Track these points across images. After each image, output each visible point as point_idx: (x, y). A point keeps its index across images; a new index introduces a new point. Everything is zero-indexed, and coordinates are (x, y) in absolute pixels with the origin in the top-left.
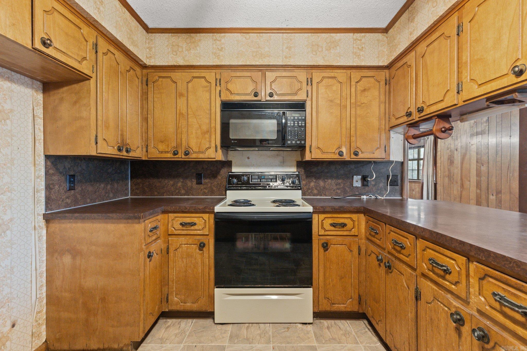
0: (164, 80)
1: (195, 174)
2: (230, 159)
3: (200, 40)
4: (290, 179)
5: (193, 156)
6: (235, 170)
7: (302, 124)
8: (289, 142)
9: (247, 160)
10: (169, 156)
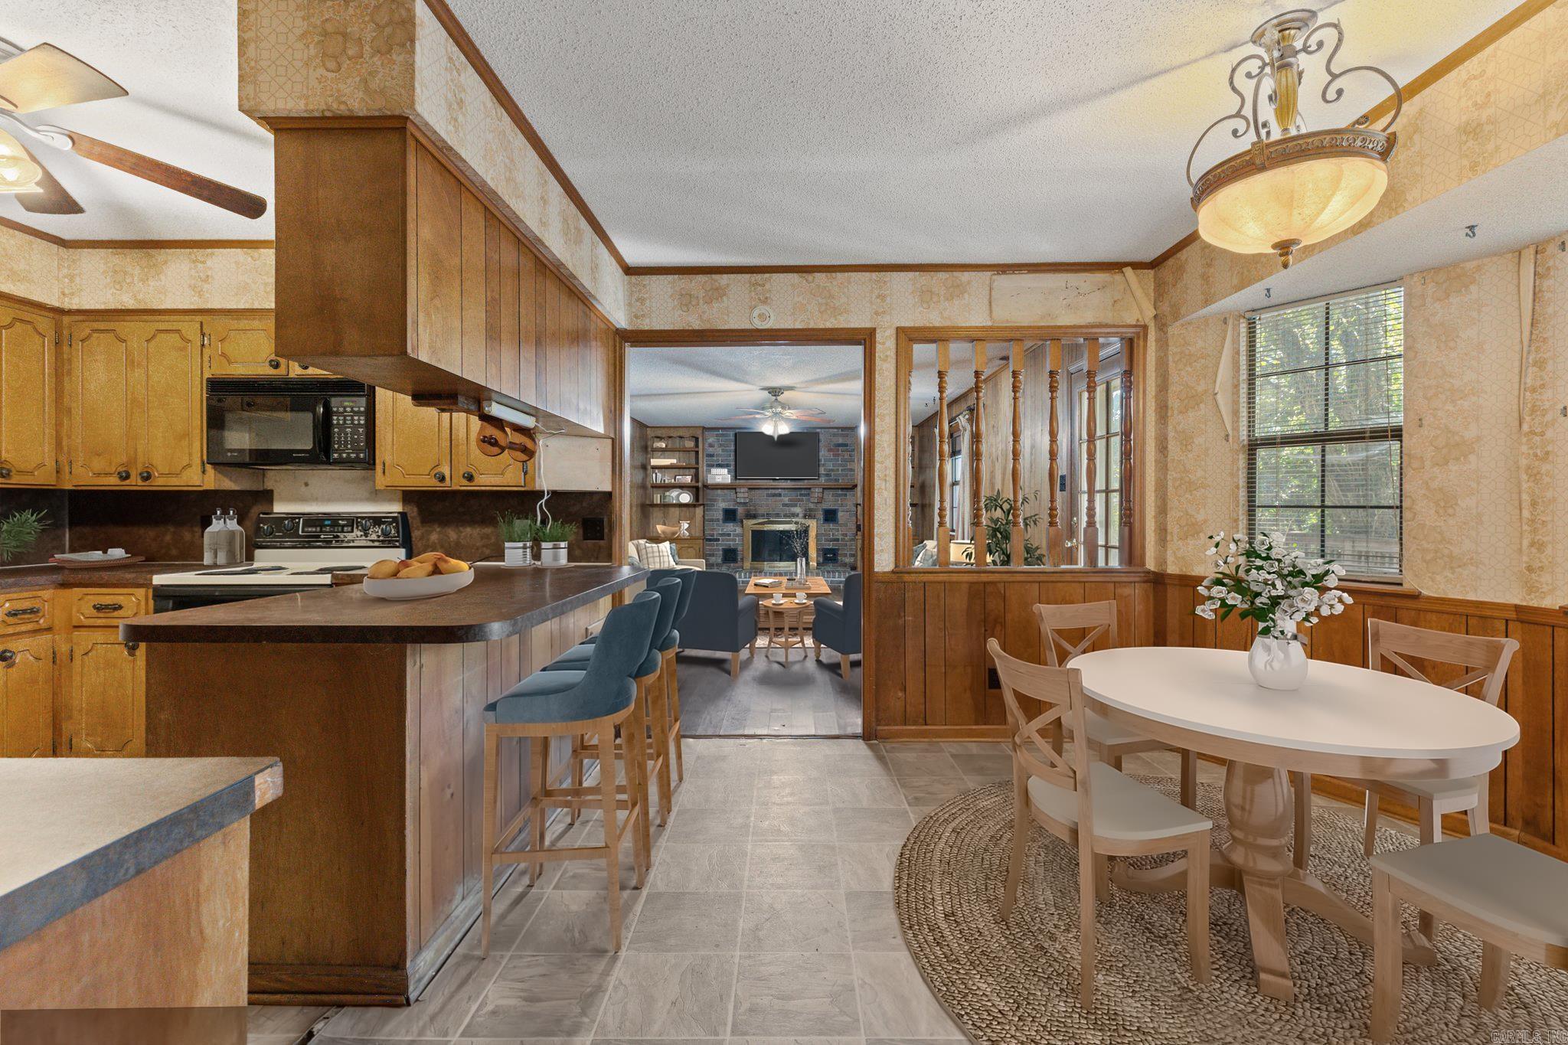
0: (102, 336)
1: (198, 517)
2: (269, 485)
3: (166, 262)
4: (379, 526)
5: (159, 483)
6: (280, 508)
7: (359, 420)
8: (336, 455)
9: (303, 488)
10: (112, 482)
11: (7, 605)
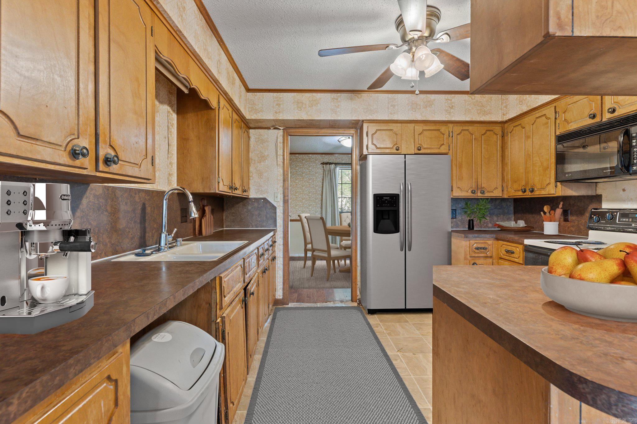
11: (475, 245)
